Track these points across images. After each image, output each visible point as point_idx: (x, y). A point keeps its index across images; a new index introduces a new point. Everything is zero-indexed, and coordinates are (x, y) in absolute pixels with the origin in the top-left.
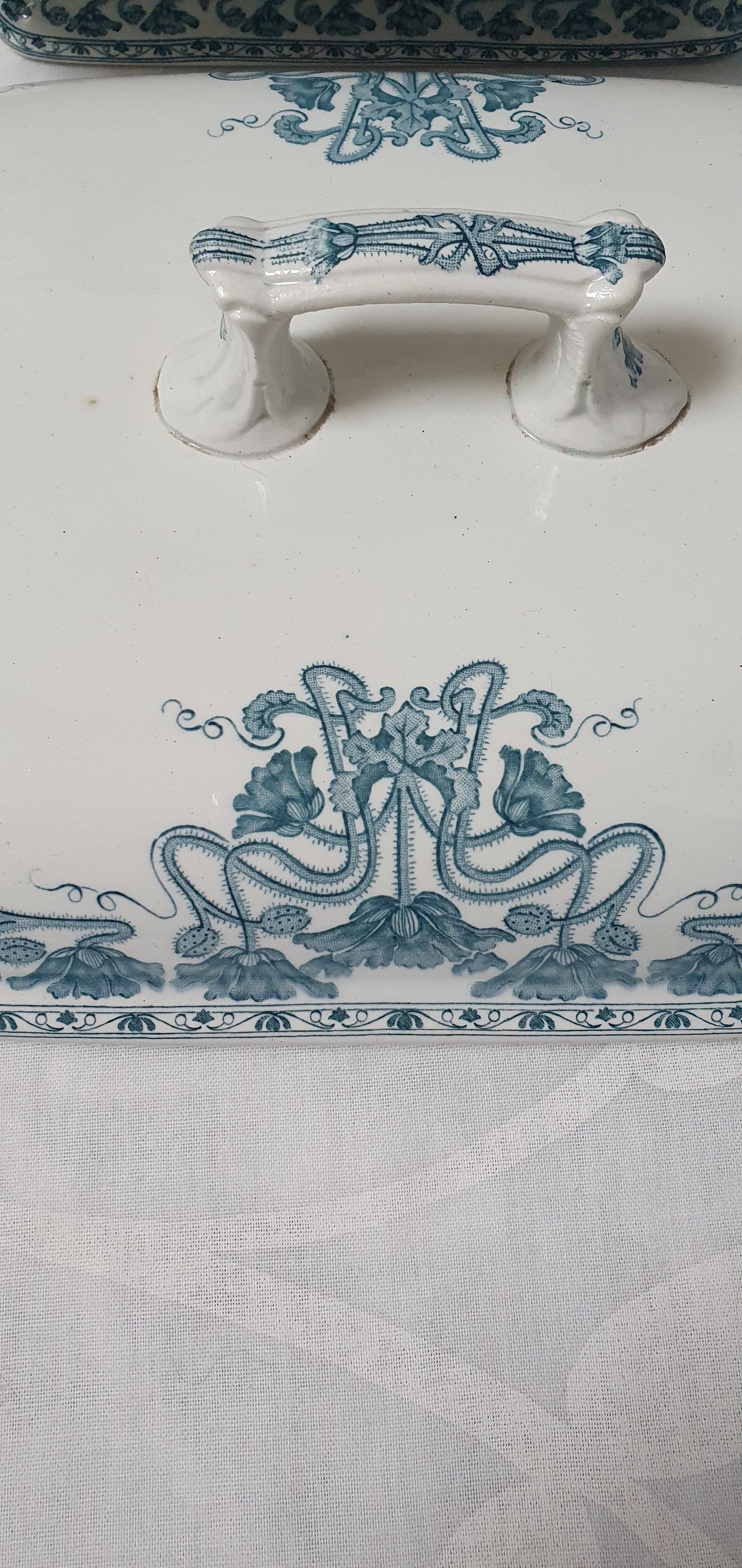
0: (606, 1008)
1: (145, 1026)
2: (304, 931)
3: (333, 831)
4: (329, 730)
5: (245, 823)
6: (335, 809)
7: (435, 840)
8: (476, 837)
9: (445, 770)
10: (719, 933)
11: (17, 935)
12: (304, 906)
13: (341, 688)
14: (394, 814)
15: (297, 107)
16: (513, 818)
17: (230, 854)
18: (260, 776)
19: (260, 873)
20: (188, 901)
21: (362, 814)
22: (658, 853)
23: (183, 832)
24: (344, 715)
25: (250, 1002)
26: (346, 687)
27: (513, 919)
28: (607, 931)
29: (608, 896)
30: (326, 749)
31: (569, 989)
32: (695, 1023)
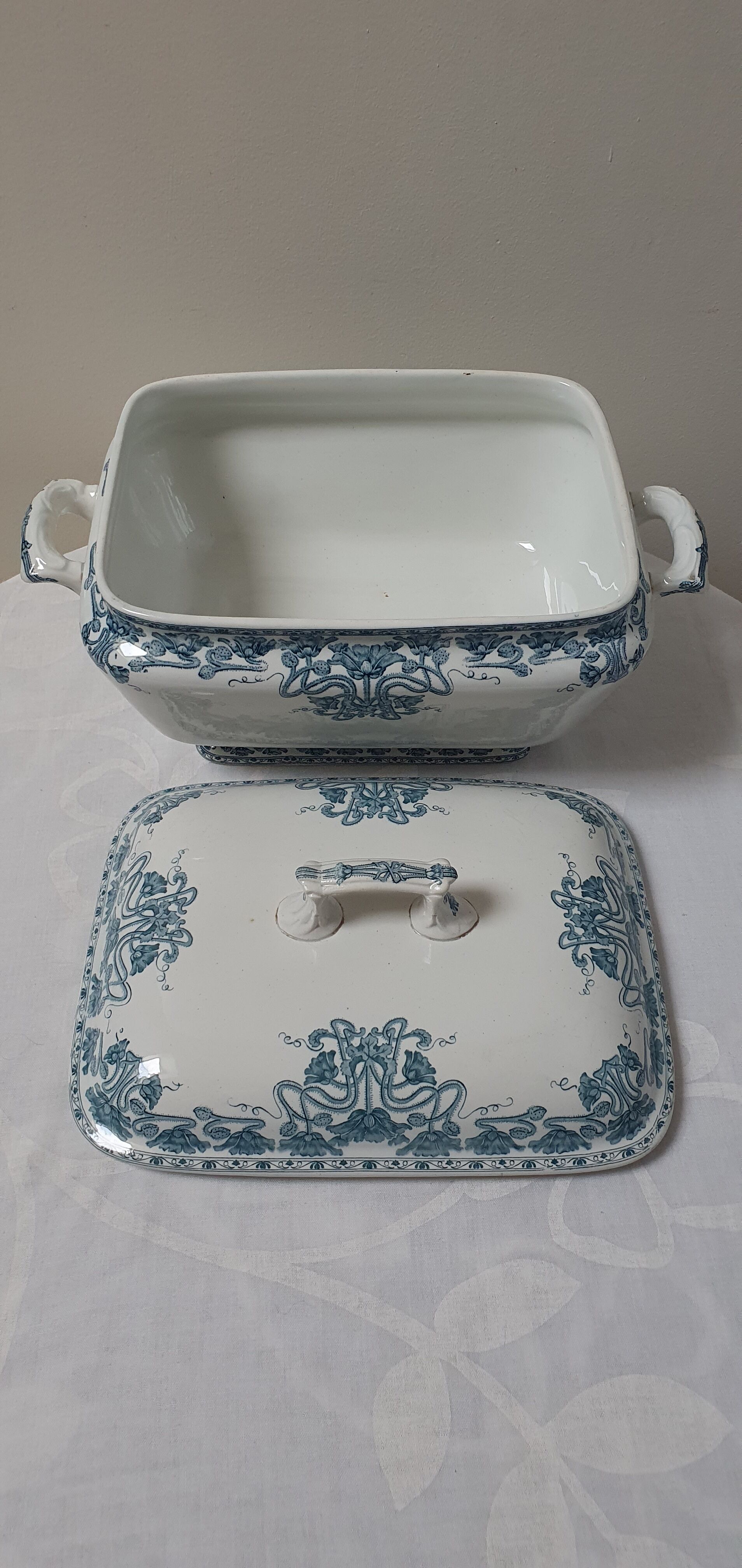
0: (450, 1160)
1: (267, 1166)
2: (330, 1124)
3: (342, 1083)
4: (341, 1044)
5: (308, 1079)
6: (342, 1074)
7: (381, 1086)
8: (396, 1085)
9: (384, 1059)
10: (490, 1126)
11: (220, 1126)
12: (330, 1113)
13: (345, 1028)
14: (365, 1076)
15: (331, 803)
16: (410, 1078)
17: (303, 1092)
18: (315, 1061)
19: (314, 1100)
20: (286, 1111)
21: (353, 1076)
22: (464, 1091)
23: (286, 1083)
24: (346, 1038)
25: (308, 1157)
26: (347, 1027)
27: (410, 1119)
28: (447, 1125)
29: (446, 1109)
30: (339, 1051)
31: (434, 1152)
32: (485, 1167)
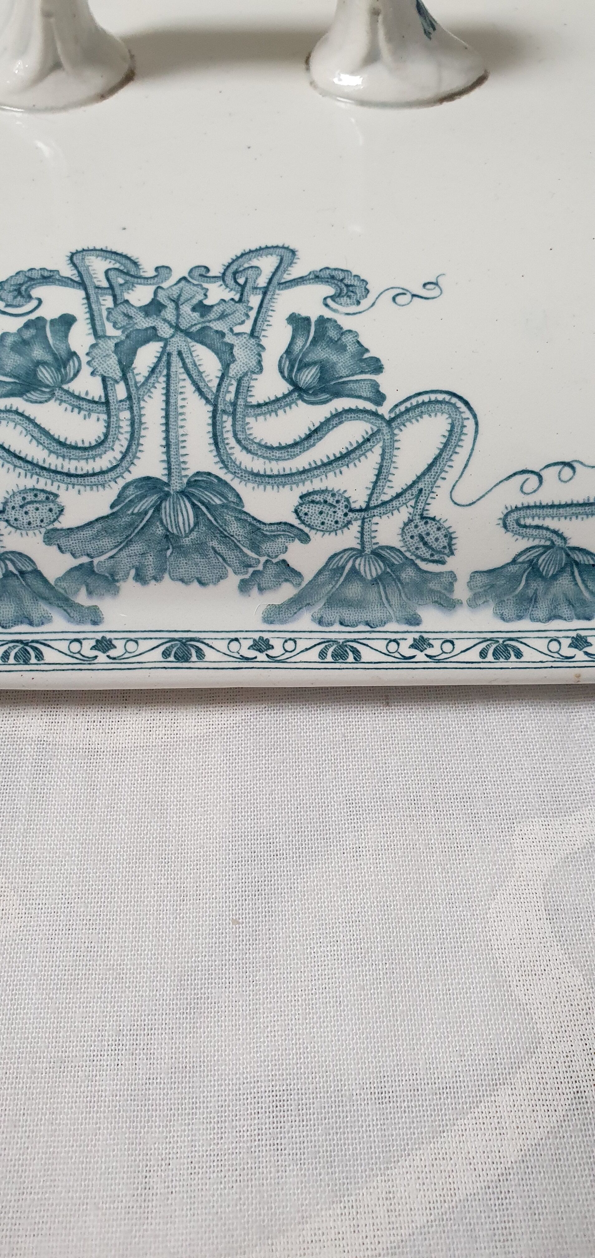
0: (422, 637)
2: (57, 525)
3: (89, 397)
4: (93, 298)
6: (93, 374)
7: (211, 408)
8: (259, 406)
9: (223, 335)
10: (547, 529)
12: (54, 489)
13: (111, 266)
14: (162, 379)
16: (302, 384)
18: (11, 344)
19: (2, 447)
21: (125, 378)
22: (470, 424)
24: (111, 287)
26: (117, 266)
27: (304, 509)
28: (416, 526)
29: (414, 478)
30: (88, 315)
31: (377, 612)
32: (528, 654)
